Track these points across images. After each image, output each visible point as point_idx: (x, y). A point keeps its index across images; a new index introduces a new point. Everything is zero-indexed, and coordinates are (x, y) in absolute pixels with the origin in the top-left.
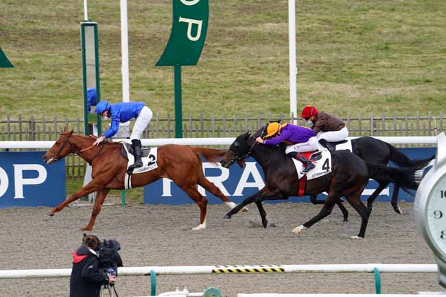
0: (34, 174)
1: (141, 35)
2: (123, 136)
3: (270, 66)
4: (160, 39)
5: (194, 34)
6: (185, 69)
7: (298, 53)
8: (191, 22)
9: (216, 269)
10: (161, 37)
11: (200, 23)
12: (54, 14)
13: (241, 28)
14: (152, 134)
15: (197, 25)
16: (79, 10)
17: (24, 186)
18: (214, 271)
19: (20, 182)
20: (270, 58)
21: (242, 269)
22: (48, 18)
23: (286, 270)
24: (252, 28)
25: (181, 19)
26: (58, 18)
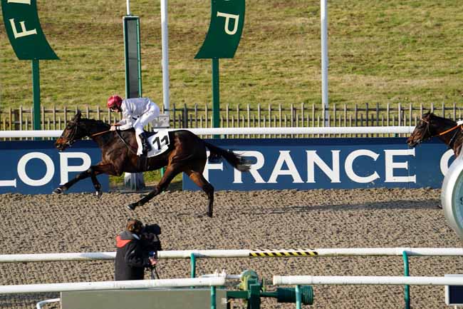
0: (79, 162)
1: (179, 29)
2: (163, 126)
3: (302, 59)
4: (197, 33)
5: (231, 28)
6: (223, 62)
7: (328, 47)
8: (228, 16)
9: (253, 253)
10: (198, 30)
11: (237, 17)
12: (96, 8)
13: (275, 23)
14: (191, 124)
15: (234, 20)
16: (120, 4)
17: (69, 173)
18: (250, 255)
19: (65, 169)
20: (302, 52)
21: (277, 252)
22: (90, 12)
23: (319, 253)
24: (286, 23)
25: (219, 14)
26: (100, 13)
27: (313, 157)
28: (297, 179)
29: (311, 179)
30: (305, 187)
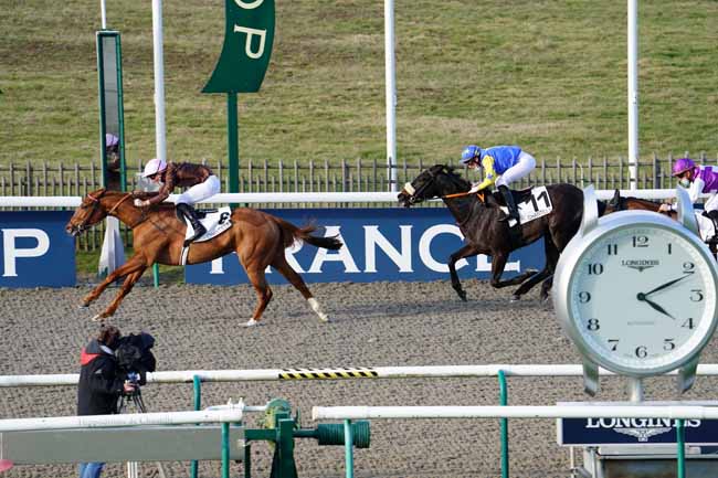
0: (31, 243)
1: (181, 50)
3: (360, 94)
4: (208, 56)
5: (255, 49)
6: (243, 98)
7: (398, 77)
8: (250, 32)
9: (285, 374)
10: (209, 52)
11: (263, 33)
12: (60, 19)
13: (320, 42)
15: (259, 36)
16: (94, 14)
17: (17, 259)
18: (280, 376)
19: (12, 254)
20: (360, 83)
21: (320, 373)
22: (50, 25)
23: (380, 374)
24: (335, 42)
25: (237, 29)
26: (65, 26)
27: (373, 235)
28: (351, 267)
29: (370, 267)
30: (362, 278)
